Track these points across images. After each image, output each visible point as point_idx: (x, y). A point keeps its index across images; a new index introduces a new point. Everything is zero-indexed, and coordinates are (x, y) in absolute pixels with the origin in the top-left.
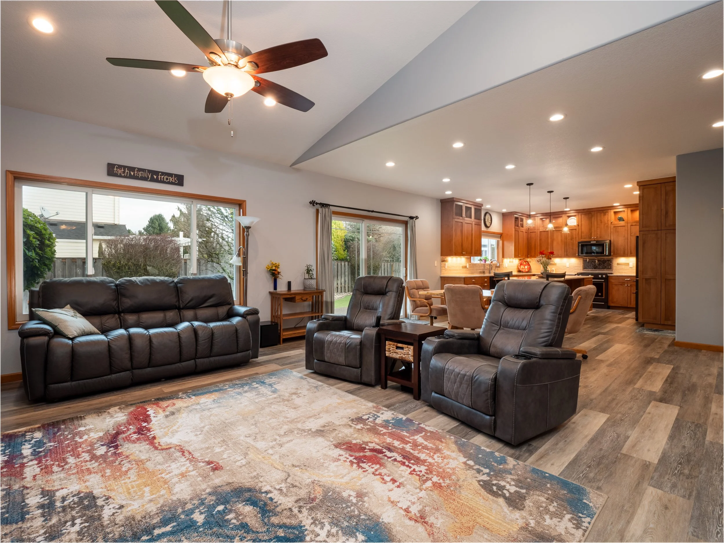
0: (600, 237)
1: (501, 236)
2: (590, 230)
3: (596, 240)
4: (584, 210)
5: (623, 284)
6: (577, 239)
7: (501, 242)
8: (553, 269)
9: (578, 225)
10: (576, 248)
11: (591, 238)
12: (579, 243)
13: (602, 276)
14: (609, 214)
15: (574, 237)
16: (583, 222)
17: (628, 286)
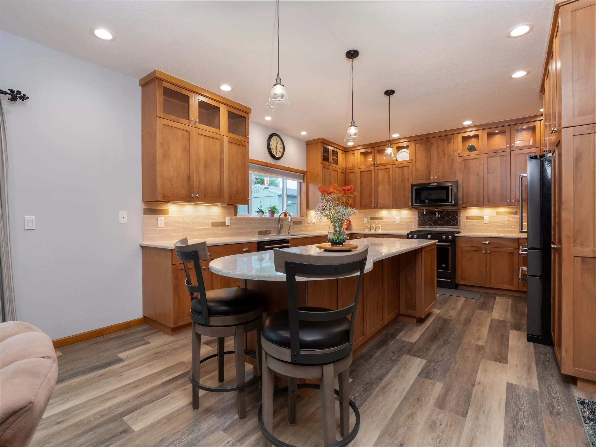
0: (443, 177)
1: (304, 176)
2: (428, 166)
3: (436, 181)
4: (419, 136)
5: (478, 249)
6: (410, 180)
7: (304, 185)
8: (379, 225)
9: (411, 160)
10: (408, 194)
11: (429, 179)
12: (413, 186)
13: (447, 237)
14: (456, 141)
15: (407, 178)
16: (418, 156)
17: (486, 253)
